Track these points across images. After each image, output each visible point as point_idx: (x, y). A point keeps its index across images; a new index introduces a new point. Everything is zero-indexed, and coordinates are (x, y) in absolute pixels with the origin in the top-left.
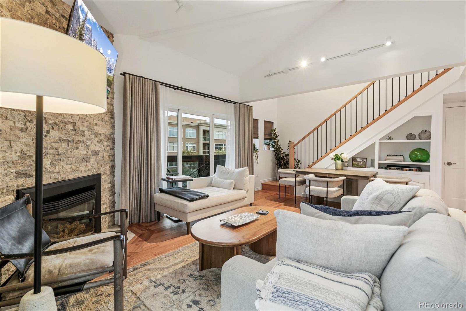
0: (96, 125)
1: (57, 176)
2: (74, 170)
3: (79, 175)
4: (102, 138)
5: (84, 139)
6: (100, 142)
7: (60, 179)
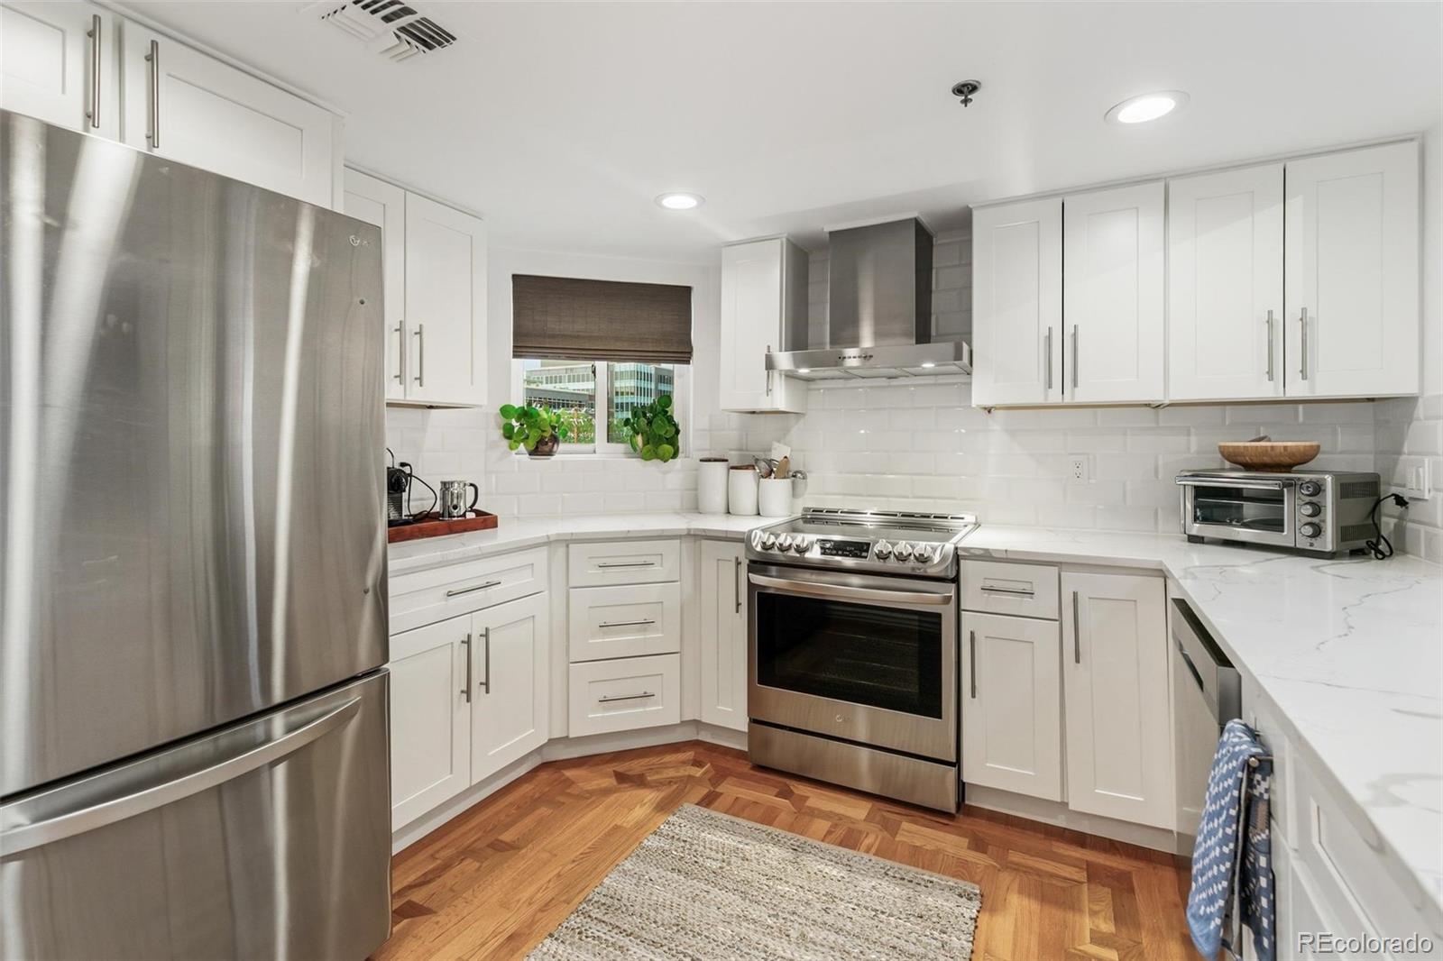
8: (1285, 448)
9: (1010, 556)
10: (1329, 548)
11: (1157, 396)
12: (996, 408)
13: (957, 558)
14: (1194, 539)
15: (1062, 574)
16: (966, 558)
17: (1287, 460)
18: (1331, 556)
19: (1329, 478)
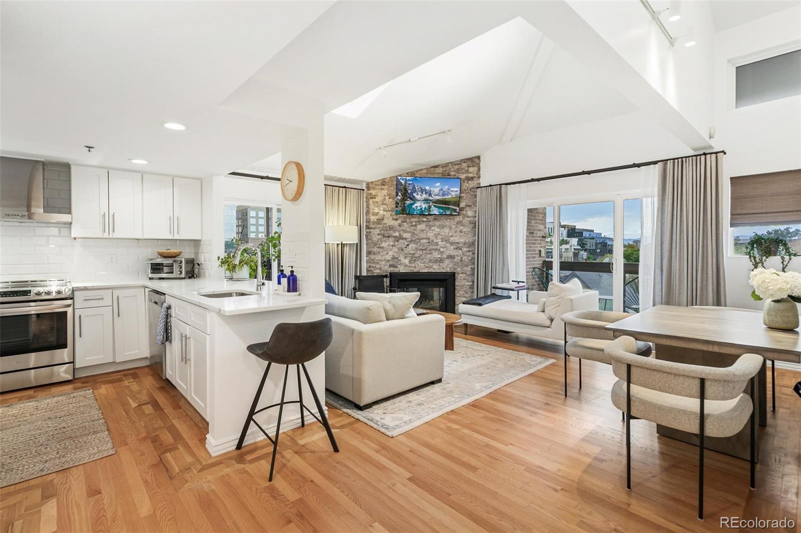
0: (452, 236)
1: (413, 269)
2: (427, 267)
3: (431, 270)
4: (461, 245)
5: (438, 248)
6: (457, 248)
7: (415, 271)
8: (174, 252)
9: (94, 288)
10: (183, 276)
11: (140, 237)
12: (78, 238)
13: (73, 291)
14: (151, 279)
15: (114, 291)
16: (76, 290)
17: (174, 255)
18: (184, 278)
19: (183, 259)
